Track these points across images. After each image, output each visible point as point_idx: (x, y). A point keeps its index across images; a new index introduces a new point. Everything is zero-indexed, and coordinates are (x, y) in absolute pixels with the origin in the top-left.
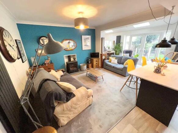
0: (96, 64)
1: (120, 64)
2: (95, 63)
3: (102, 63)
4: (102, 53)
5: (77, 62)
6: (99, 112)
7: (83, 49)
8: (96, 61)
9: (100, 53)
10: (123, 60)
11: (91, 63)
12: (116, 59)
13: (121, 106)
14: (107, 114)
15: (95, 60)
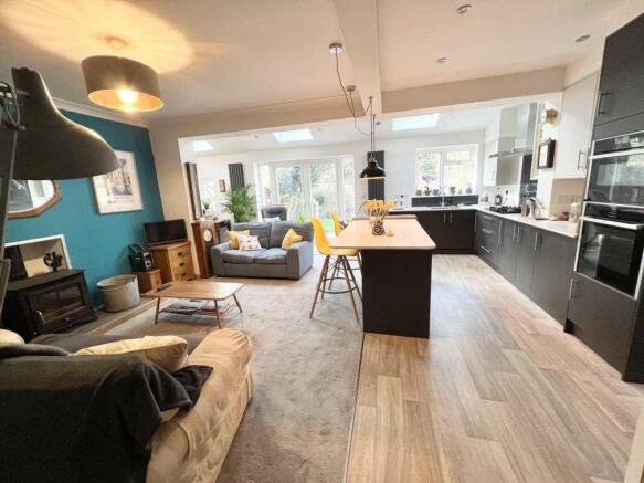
0: (182, 265)
1: (268, 248)
2: (175, 263)
3: (205, 258)
4: (195, 219)
5: (81, 273)
6: (293, 400)
7: (102, 211)
8: (180, 254)
9: (190, 221)
10: (276, 232)
11: (153, 268)
12: (251, 234)
13: (337, 350)
14: (318, 392)
15: (173, 251)
